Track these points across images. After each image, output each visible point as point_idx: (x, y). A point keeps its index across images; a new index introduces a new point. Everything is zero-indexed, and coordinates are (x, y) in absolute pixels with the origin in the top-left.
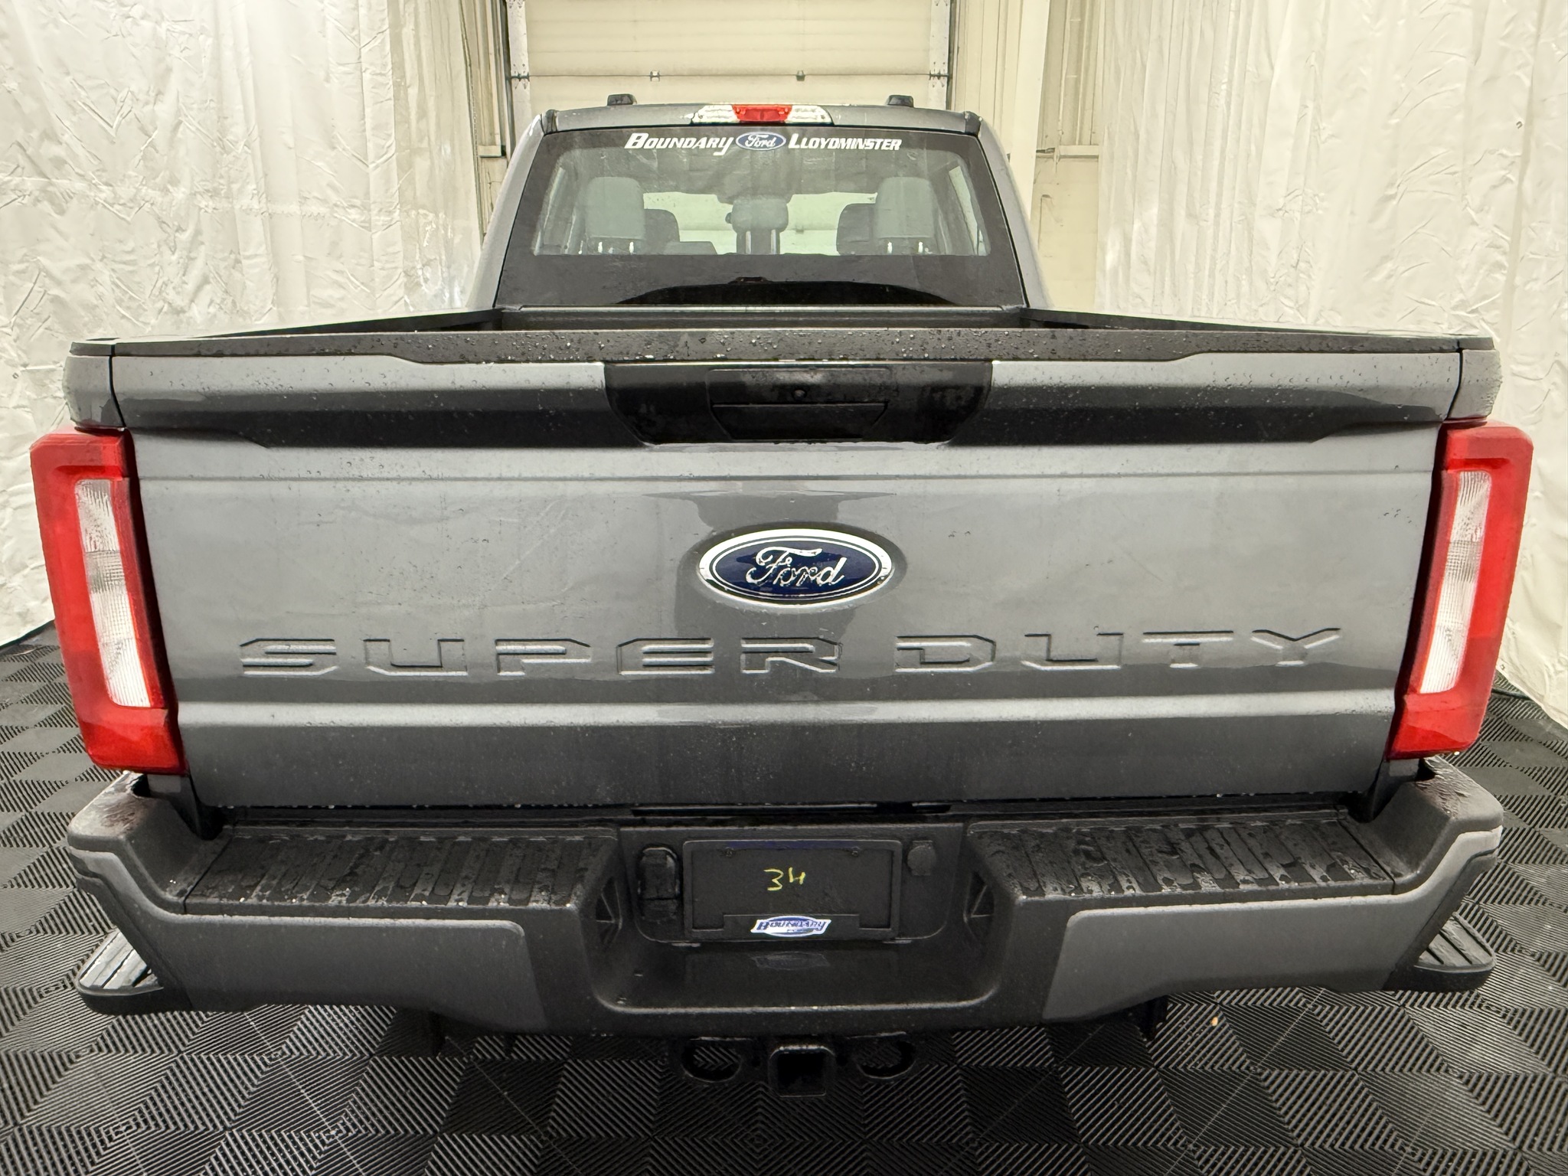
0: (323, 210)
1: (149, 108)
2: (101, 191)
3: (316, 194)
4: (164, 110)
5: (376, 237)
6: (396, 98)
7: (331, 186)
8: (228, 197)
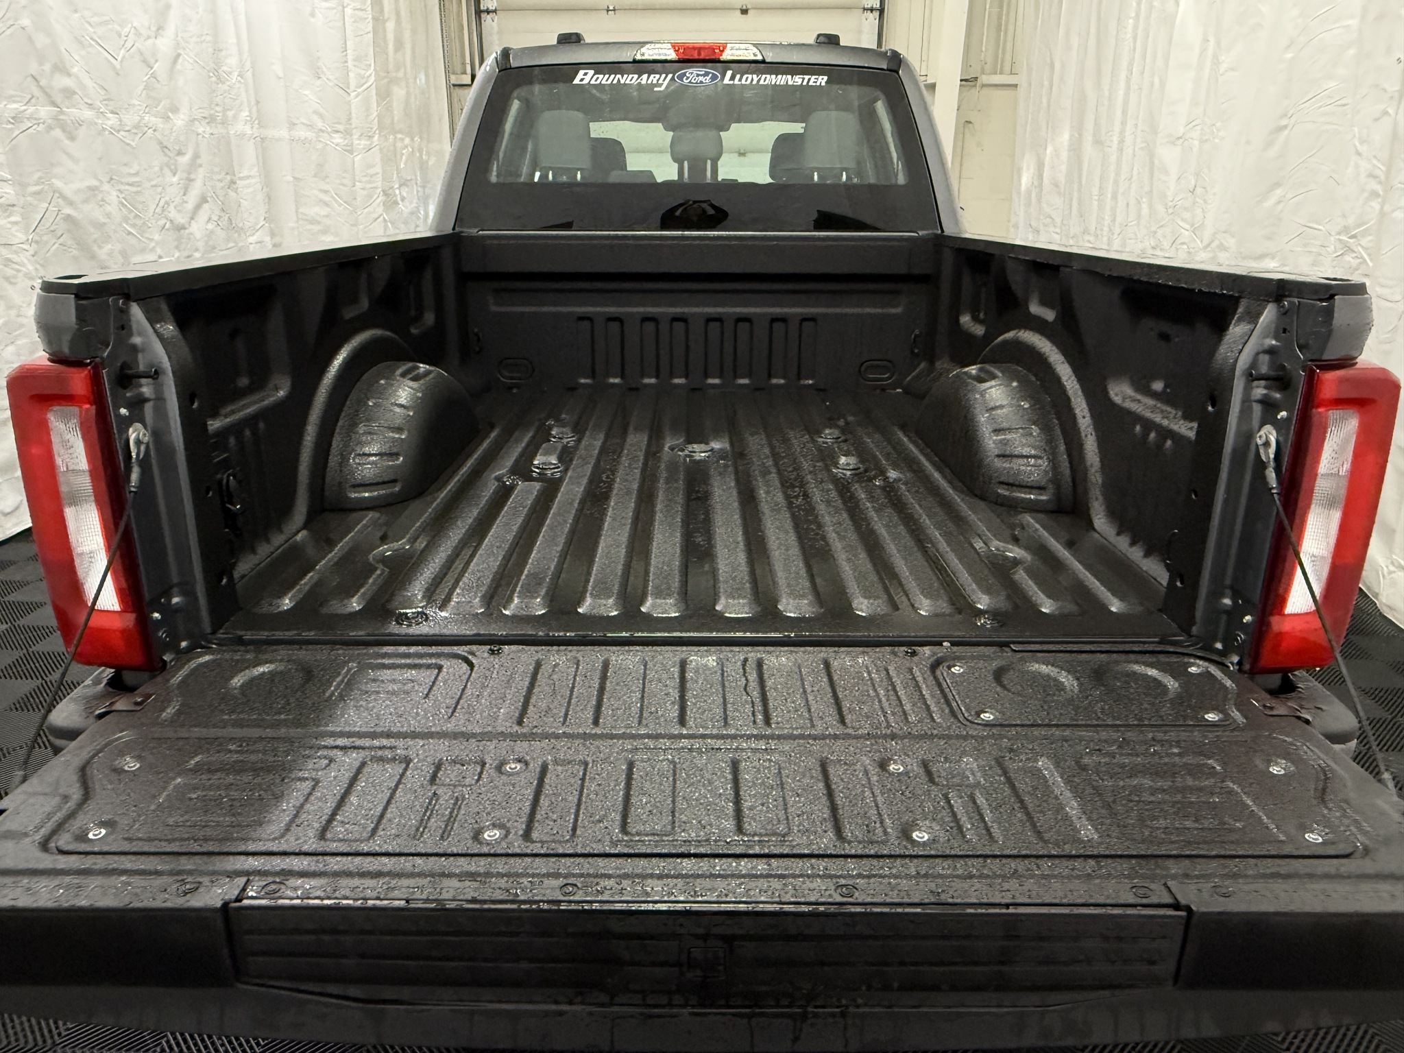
0: (310, 135)
1: (150, 42)
2: (109, 119)
3: (305, 121)
4: (164, 44)
5: (356, 159)
6: (375, 31)
7: (315, 112)
8: (224, 123)
